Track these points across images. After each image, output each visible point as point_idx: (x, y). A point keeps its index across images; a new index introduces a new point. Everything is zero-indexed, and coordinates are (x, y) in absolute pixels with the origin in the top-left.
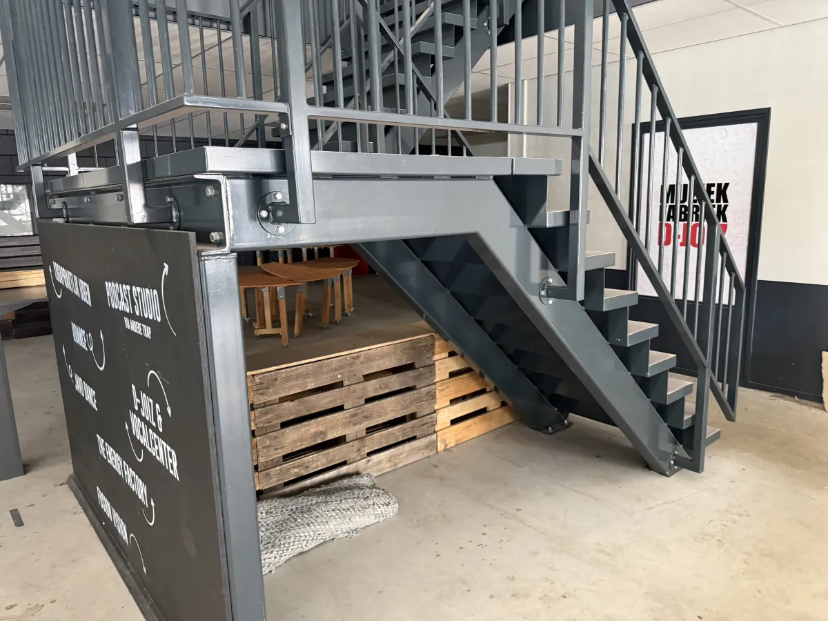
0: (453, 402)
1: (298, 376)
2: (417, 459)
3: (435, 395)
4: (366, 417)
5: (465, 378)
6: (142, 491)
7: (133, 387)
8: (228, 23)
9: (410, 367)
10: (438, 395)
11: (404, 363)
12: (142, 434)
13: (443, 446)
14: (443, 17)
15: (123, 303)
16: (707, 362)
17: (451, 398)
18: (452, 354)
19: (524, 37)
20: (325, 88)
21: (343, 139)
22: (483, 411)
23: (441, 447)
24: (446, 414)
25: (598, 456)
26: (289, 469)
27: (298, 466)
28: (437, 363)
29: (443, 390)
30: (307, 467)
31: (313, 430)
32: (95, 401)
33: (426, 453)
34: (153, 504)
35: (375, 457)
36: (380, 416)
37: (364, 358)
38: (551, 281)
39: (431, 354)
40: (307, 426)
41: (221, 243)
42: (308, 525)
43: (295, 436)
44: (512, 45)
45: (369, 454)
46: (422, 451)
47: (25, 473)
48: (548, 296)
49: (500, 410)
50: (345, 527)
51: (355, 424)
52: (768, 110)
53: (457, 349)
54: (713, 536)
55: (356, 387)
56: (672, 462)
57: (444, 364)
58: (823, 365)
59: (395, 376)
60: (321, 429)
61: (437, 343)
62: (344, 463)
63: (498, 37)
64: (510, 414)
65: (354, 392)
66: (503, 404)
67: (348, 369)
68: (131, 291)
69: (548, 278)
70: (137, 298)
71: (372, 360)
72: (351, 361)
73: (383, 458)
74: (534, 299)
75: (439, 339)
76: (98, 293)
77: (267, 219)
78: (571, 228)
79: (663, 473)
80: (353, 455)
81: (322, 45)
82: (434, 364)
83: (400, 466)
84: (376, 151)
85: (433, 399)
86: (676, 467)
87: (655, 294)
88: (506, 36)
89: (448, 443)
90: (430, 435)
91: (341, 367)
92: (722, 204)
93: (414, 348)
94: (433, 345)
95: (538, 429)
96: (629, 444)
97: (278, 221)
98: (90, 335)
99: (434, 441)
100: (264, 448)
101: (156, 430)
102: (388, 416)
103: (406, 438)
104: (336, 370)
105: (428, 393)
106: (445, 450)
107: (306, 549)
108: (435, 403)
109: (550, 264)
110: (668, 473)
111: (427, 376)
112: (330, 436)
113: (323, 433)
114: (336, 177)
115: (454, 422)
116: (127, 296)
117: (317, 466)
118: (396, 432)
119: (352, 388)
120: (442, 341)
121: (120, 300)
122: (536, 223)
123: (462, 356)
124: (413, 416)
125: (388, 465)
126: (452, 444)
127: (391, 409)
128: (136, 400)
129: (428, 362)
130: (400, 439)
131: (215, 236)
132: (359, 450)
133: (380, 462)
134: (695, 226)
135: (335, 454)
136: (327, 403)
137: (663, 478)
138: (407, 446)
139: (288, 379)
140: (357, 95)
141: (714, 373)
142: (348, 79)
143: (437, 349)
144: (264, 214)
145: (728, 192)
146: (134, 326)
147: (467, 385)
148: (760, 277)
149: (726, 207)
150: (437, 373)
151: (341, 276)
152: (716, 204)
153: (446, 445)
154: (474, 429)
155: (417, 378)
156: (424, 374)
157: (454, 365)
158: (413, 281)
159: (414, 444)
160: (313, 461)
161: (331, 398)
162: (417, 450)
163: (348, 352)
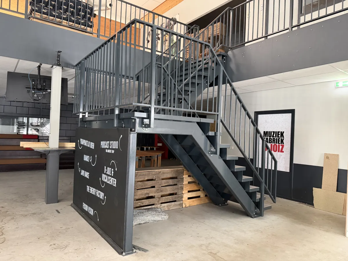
0: (189, 192)
1: (143, 175)
2: (176, 208)
3: (183, 188)
4: (161, 191)
5: (193, 184)
6: (102, 196)
7: (105, 167)
8: (133, 78)
9: (176, 178)
10: (184, 189)
11: (174, 176)
12: (105, 179)
13: (185, 206)
14: (184, 88)
15: (106, 146)
16: (263, 181)
17: (189, 190)
18: (189, 176)
19: (215, 86)
20: (158, 96)
21: (162, 111)
22: (199, 197)
23: (184, 206)
24: (186, 195)
25: (233, 212)
26: (138, 203)
27: (140, 202)
28: (184, 178)
29: (186, 187)
30: (143, 203)
31: (146, 192)
32: (89, 176)
33: (179, 207)
34: (105, 198)
35: (163, 205)
36: (166, 192)
37: (162, 173)
38: (212, 150)
39: (182, 175)
40: (144, 190)
41: (135, 131)
42: (142, 216)
43: (140, 193)
44: (212, 87)
45: (162, 203)
46: (178, 206)
47: (58, 202)
48: (211, 154)
49: (204, 198)
50: (153, 219)
51: (158, 193)
52: (294, 110)
53: (191, 175)
54: (260, 231)
55: (159, 181)
56: (254, 213)
57: (186, 179)
58: (313, 192)
59: (171, 180)
60: (148, 192)
61: (185, 172)
62: (153, 205)
63: (209, 85)
64: (208, 200)
65: (158, 182)
66: (206, 196)
67: (157, 175)
68: (110, 143)
69: (211, 149)
70: (111, 144)
71: (165, 174)
72: (159, 173)
73: (165, 205)
74: (208, 155)
75: (185, 171)
76: (97, 145)
77: (144, 127)
78: (216, 136)
79: (252, 217)
80: (156, 202)
81: (158, 84)
82: (183, 178)
83: (170, 209)
84: (170, 115)
85: (182, 189)
86: (256, 215)
87: (243, 157)
88: (211, 85)
89: (186, 205)
90: (181, 201)
91: (155, 175)
92: (282, 138)
93: (177, 172)
94: (183, 172)
95: (216, 205)
96: (244, 210)
97: (146, 127)
98: (91, 157)
99: (182, 203)
101: (111, 176)
102: (168, 192)
103: (173, 200)
104: (154, 175)
105: (181, 187)
106: (185, 207)
107: (141, 223)
108: (183, 191)
109: (212, 146)
110: (253, 217)
111: (181, 181)
112: (150, 195)
113: (148, 194)
114: (159, 119)
115: (189, 198)
116: (108, 144)
117: (146, 204)
118: (170, 198)
119: (158, 181)
120: (186, 171)
121: (105, 145)
122: (208, 134)
123: (193, 177)
124: (176, 194)
125: (167, 208)
126: (188, 206)
127: (169, 190)
128: (105, 170)
129: (181, 177)
130: (171, 200)
131: (133, 130)
132: (158, 201)
133: (164, 207)
134: (274, 145)
135: (151, 201)
137: (252, 219)
138: (173, 203)
139: (140, 175)
140: (166, 100)
141: (266, 185)
142: (164, 95)
143: (184, 174)
144: (143, 126)
145: (284, 134)
146: (109, 151)
147: (194, 187)
148: (294, 162)
149: (283, 139)
150: (184, 181)
151: (158, 155)
152: (280, 138)
153: (186, 206)
154: (194, 202)
155: (178, 181)
156: (180, 181)
157: (190, 179)
158: (178, 150)
159: (175, 203)
161: (151, 183)
162: (176, 205)
163: (157, 170)
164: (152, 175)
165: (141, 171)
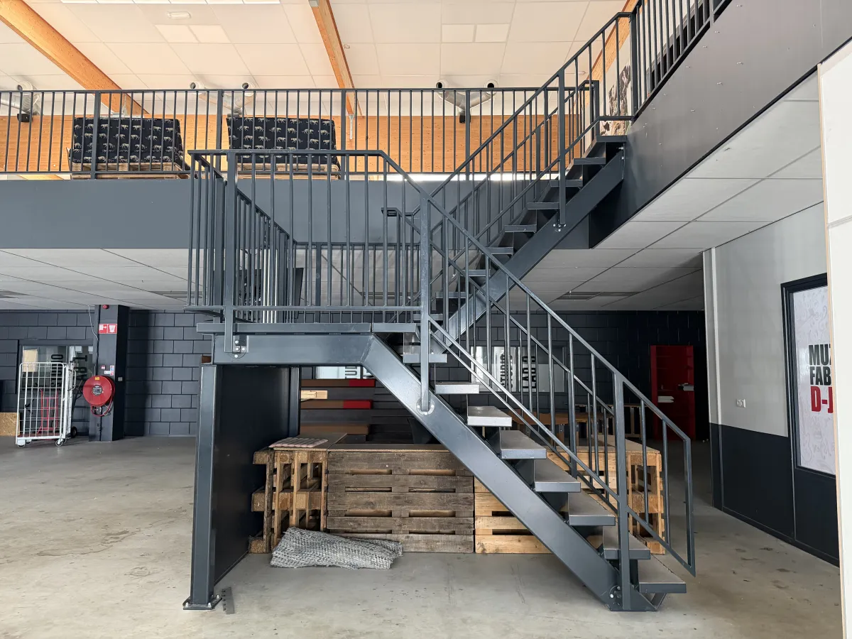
0: (495, 514)
1: (358, 459)
2: (453, 551)
3: (474, 502)
4: (409, 502)
10: (477, 504)
13: (481, 549)
17: (494, 510)
23: (478, 550)
24: (485, 523)
26: (347, 521)
27: (353, 521)
30: (360, 524)
31: (366, 500)
33: (463, 549)
35: (414, 536)
36: (420, 505)
37: (408, 457)
40: (361, 495)
43: (353, 500)
45: (409, 532)
46: (458, 547)
51: (397, 505)
55: (400, 477)
60: (372, 500)
62: (390, 533)
65: (400, 480)
67: (394, 462)
71: (414, 460)
72: (398, 457)
73: (421, 539)
80: (397, 529)
83: (436, 551)
85: (472, 504)
89: (487, 548)
90: (467, 535)
91: (389, 460)
93: (452, 459)
99: (471, 542)
100: (331, 501)
102: (427, 507)
103: (442, 530)
104: (385, 461)
105: (466, 499)
106: (483, 553)
108: (475, 509)
111: (466, 484)
112: (378, 508)
113: (373, 504)
115: (496, 532)
118: (435, 523)
119: (397, 477)
125: (426, 546)
126: (490, 551)
127: (430, 502)
129: (467, 473)
130: (437, 530)
132: (401, 526)
133: (418, 542)
135: (385, 523)
136: (377, 483)
138: (443, 537)
139: (350, 459)
153: (484, 550)
159: (451, 537)
160: (364, 521)
161: (380, 480)
162: (455, 543)
163: (395, 451)
164: (382, 460)
165: (353, 450)
